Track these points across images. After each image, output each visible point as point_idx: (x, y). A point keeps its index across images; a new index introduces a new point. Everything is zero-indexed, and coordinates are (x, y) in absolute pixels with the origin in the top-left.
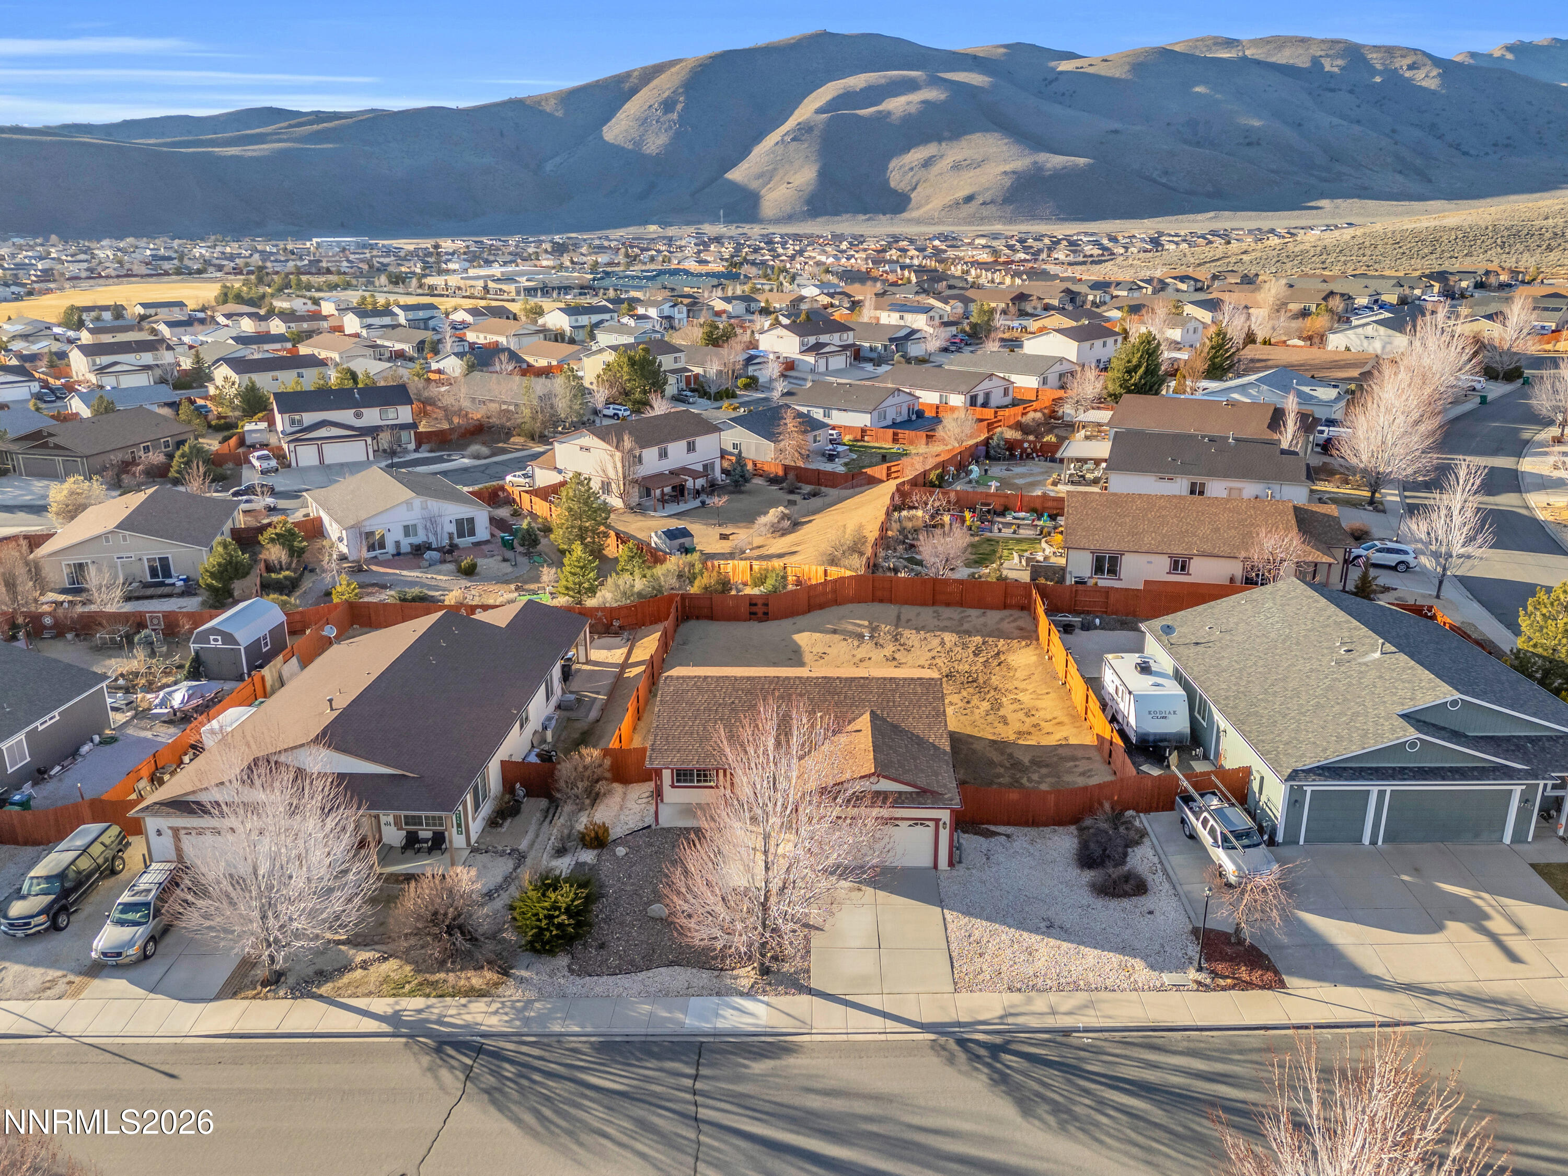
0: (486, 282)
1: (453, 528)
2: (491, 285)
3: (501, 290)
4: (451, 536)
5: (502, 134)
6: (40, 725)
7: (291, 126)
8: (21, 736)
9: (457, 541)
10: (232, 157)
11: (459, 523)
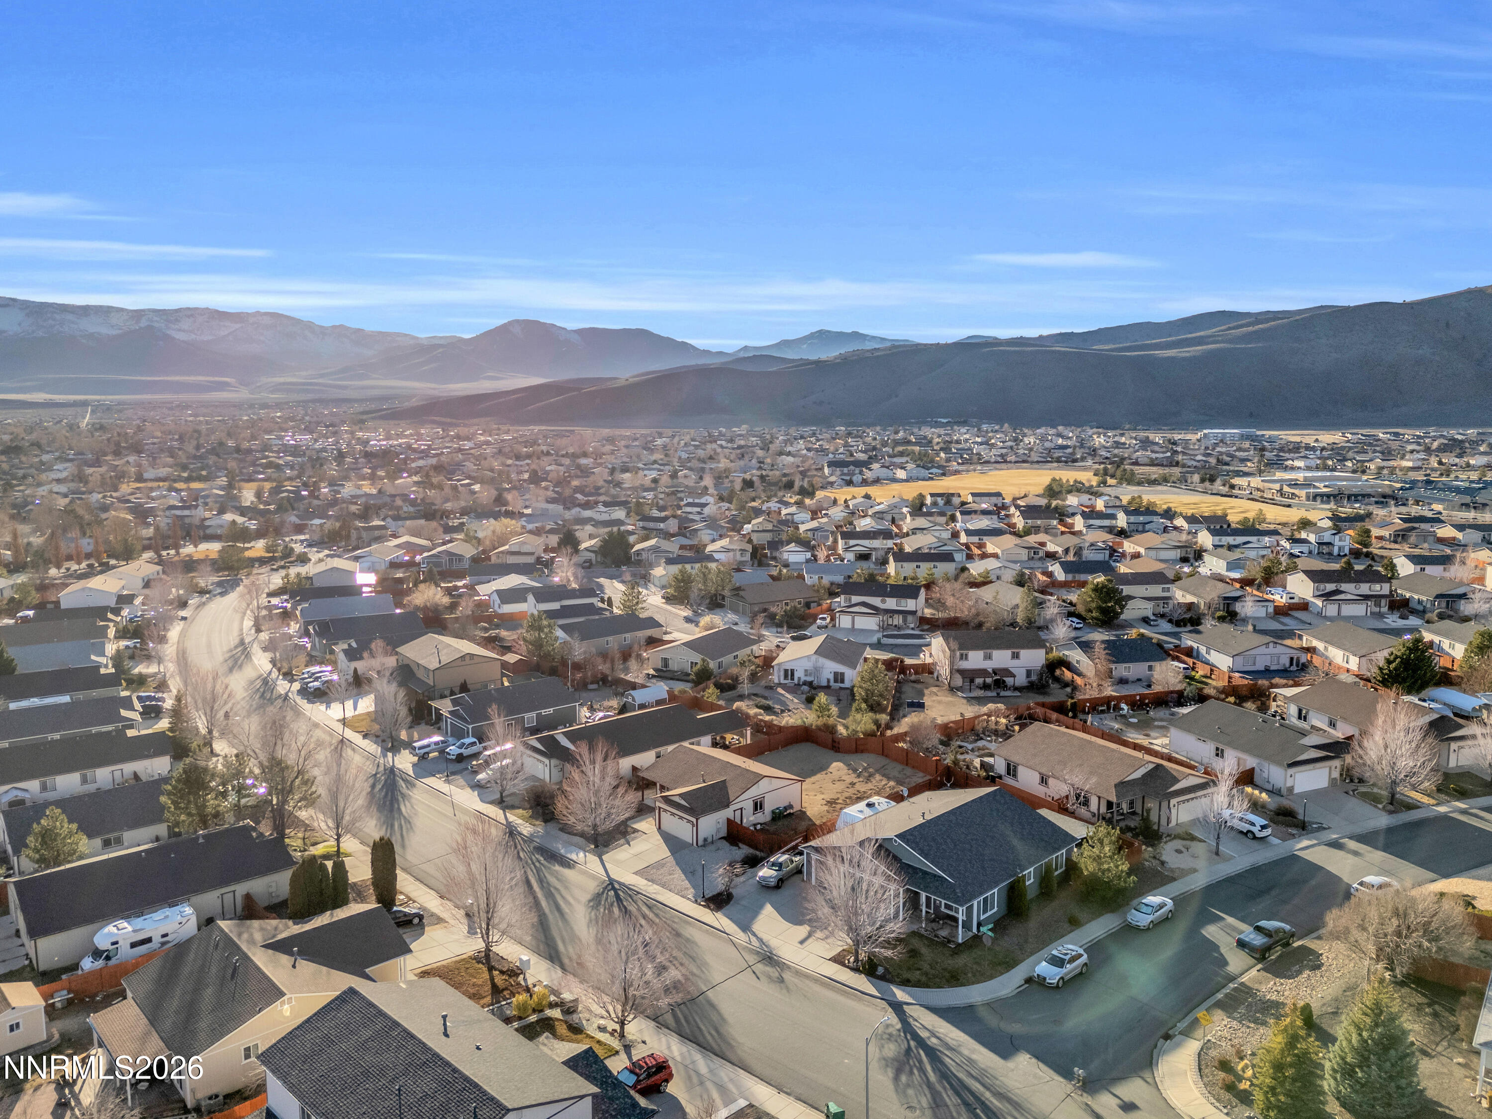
0: (1282, 486)
1: (831, 677)
2: (1286, 489)
3: (1293, 494)
4: (828, 681)
5: (1447, 325)
6: (544, 712)
7: (1230, 329)
8: (533, 714)
9: (832, 683)
10: (1168, 358)
11: (836, 674)
